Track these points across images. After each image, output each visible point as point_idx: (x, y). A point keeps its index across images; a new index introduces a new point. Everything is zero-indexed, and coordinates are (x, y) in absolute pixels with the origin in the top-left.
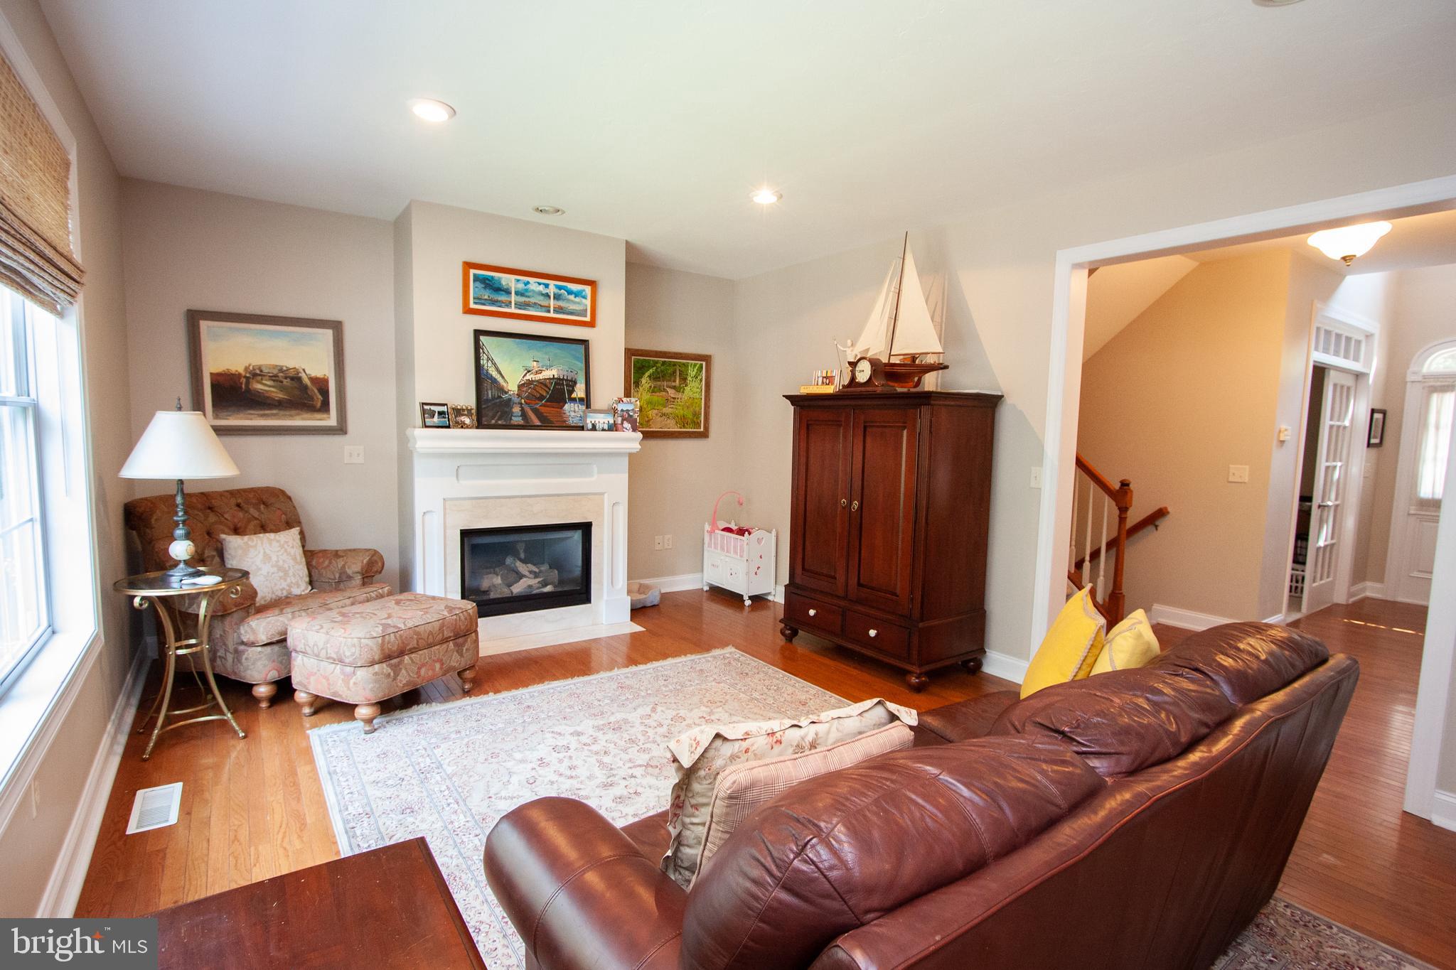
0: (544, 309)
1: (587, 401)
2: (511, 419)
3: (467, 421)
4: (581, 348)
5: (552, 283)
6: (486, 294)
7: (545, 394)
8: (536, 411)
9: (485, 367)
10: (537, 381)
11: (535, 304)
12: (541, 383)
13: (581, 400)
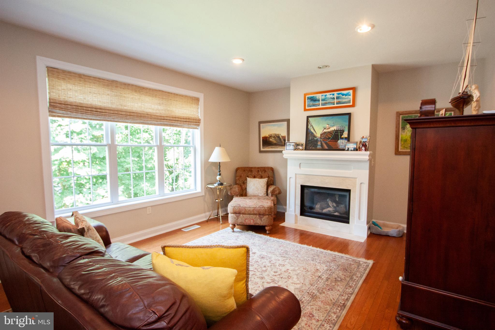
0: (332, 104)
1: (348, 139)
2: (317, 147)
3: (301, 148)
4: (347, 117)
5: (335, 93)
6: (312, 103)
7: (330, 137)
8: (326, 143)
9: (310, 129)
10: (328, 132)
11: (329, 102)
12: (330, 133)
13: (346, 138)
